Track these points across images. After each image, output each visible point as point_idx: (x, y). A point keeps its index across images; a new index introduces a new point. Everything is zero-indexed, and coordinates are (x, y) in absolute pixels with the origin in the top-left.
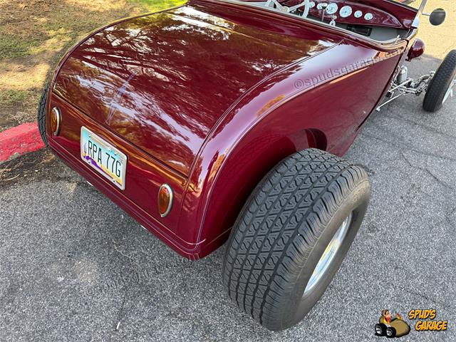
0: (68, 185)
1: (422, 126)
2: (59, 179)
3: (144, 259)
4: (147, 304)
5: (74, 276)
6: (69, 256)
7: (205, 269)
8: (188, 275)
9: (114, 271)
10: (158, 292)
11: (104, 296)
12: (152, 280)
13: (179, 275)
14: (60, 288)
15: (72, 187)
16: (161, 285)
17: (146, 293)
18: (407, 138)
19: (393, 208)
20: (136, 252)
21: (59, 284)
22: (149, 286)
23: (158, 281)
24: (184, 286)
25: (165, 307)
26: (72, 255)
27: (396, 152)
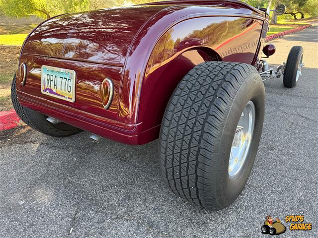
0: (33, 145)
1: (287, 94)
2: (26, 142)
3: (93, 183)
4: (96, 212)
5: (34, 200)
6: (30, 187)
7: (144, 184)
8: (130, 189)
9: (68, 193)
10: (106, 203)
11: (59, 210)
12: (100, 196)
13: (123, 190)
14: (20, 209)
15: (35, 147)
16: (108, 199)
17: (95, 205)
18: (279, 101)
19: (282, 136)
20: (86, 180)
21: (20, 206)
22: (98, 200)
23: (105, 196)
24: (128, 197)
25: (112, 213)
26: (32, 186)
27: (274, 108)
